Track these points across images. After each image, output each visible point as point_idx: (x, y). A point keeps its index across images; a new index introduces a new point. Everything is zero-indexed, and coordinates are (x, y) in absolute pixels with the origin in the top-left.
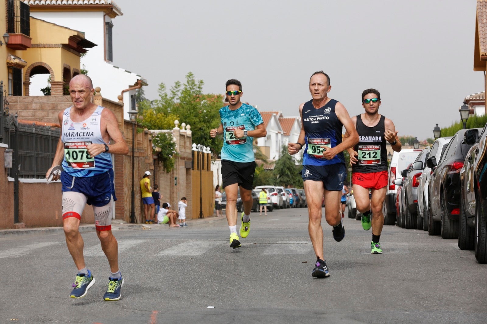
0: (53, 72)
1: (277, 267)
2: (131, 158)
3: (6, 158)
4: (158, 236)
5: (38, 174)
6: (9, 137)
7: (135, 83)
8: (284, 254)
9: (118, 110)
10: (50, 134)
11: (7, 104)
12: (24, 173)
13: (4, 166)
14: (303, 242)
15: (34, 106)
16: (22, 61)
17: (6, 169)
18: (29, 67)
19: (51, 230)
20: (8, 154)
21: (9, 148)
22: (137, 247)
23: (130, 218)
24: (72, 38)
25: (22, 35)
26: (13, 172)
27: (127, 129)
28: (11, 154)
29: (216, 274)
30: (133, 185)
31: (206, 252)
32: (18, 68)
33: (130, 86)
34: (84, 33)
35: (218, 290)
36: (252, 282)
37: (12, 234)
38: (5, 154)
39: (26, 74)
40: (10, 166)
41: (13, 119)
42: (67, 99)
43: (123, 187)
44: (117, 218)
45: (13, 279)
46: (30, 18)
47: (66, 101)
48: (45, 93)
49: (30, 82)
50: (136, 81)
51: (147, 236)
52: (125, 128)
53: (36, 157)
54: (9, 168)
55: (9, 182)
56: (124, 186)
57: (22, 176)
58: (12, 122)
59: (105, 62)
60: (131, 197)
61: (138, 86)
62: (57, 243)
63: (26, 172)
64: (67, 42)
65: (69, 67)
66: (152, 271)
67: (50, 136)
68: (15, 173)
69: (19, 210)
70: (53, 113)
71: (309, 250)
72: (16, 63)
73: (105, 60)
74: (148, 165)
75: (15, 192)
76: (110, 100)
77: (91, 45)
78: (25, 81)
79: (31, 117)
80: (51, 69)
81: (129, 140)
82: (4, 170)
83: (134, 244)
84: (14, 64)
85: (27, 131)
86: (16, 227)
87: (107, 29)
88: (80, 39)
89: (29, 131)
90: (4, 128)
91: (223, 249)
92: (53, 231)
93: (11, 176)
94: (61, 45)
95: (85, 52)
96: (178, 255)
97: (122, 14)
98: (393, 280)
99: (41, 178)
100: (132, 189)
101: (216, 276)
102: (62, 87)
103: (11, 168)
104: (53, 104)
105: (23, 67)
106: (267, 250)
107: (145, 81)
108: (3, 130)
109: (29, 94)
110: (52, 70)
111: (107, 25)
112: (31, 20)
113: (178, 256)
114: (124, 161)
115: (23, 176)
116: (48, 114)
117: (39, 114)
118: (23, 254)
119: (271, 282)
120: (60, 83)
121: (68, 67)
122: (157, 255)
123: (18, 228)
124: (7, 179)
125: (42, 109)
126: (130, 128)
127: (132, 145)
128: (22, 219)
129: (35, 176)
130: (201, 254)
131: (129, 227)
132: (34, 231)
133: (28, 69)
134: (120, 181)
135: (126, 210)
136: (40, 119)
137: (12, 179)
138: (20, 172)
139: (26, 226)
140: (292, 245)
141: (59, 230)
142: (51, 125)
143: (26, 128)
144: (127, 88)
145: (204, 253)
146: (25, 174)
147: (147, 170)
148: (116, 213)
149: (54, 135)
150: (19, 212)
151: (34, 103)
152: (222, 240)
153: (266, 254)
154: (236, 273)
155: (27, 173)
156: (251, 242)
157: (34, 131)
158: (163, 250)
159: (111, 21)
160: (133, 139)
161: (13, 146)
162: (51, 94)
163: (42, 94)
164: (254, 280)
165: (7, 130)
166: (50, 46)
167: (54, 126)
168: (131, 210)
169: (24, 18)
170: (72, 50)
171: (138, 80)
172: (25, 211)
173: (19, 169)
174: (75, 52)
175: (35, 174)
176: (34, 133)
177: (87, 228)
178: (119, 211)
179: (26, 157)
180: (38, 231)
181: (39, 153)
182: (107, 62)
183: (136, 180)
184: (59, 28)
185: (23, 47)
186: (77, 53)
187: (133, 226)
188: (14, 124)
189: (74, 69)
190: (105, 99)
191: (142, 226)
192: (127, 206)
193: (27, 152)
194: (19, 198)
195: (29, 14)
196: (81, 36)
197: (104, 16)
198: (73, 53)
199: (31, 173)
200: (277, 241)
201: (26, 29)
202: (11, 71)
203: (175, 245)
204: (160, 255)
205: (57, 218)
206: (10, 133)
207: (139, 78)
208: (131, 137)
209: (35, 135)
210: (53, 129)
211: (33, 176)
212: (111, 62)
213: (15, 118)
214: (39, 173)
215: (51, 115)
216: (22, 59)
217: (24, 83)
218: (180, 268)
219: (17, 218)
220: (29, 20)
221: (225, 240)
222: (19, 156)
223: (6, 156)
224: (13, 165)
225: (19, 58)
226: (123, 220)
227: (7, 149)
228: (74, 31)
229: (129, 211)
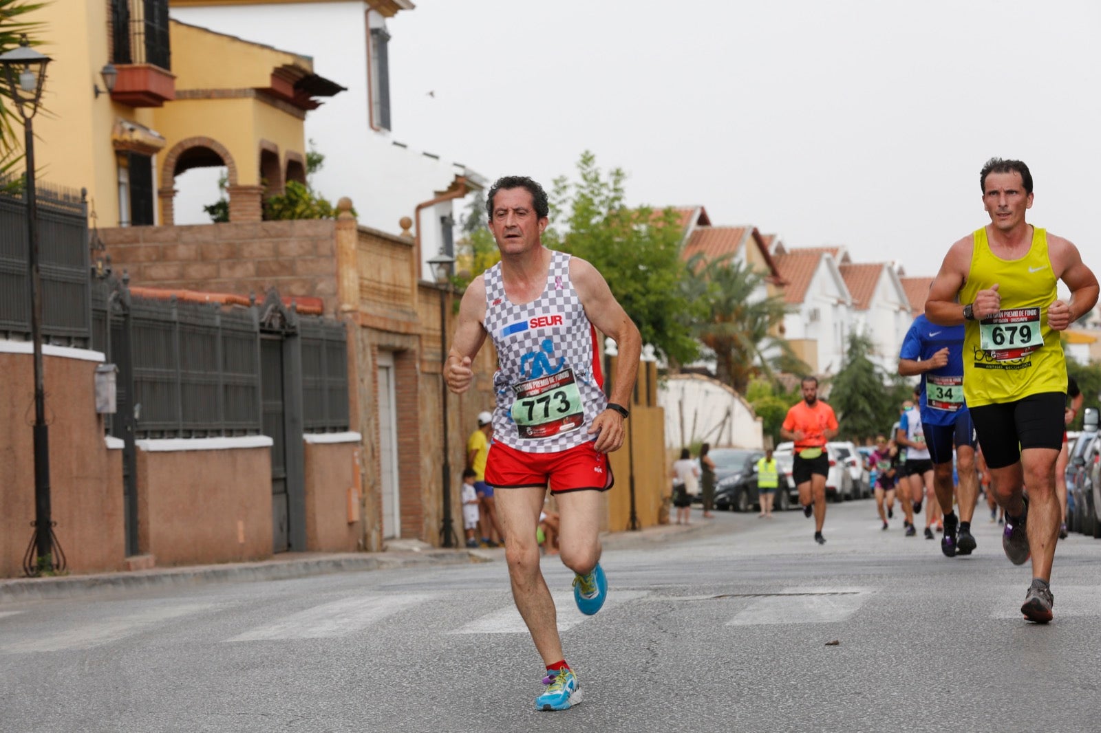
0: (233, 162)
1: (757, 659)
2: (438, 377)
3: (100, 389)
4: (478, 581)
5: (188, 428)
6: (106, 334)
7: (449, 184)
8: (786, 622)
9: (401, 255)
10: (218, 321)
11: (100, 248)
12: (148, 425)
13: (96, 409)
14: (849, 590)
15: (182, 251)
16: (151, 135)
17: (99, 416)
18: (172, 151)
19: (219, 572)
20: (103, 378)
21: (107, 362)
22: (409, 612)
23: (440, 534)
24: (281, 73)
25: (149, 68)
26: (121, 424)
27: (428, 302)
28: (112, 378)
29: (592, 680)
30: (445, 450)
31: (584, 623)
32: (143, 153)
33: (438, 193)
34: (310, 60)
35: (591, 722)
36: (682, 699)
37: (110, 586)
38: (97, 377)
39: (164, 170)
40: (112, 408)
41: (117, 288)
42: (267, 231)
43: (418, 453)
44: (405, 535)
45: (63, 706)
46: (172, 25)
47: (265, 237)
48: (214, 217)
49: (176, 187)
50: (452, 179)
51: (449, 583)
52: (420, 301)
53: (183, 384)
54: (108, 415)
55: (110, 451)
56: (422, 452)
57: (145, 434)
58: (114, 294)
59: (372, 132)
60: (441, 479)
61: (459, 192)
62: (209, 606)
63: (154, 423)
64: (266, 83)
65: (276, 147)
66: (428, 676)
67: (217, 328)
68: (126, 427)
69: (137, 523)
70: (231, 268)
71: (853, 611)
72: (137, 141)
73: (371, 126)
74: (486, 396)
75: (126, 477)
76: (377, 231)
77: (331, 89)
78: (163, 188)
79: (176, 279)
80: (227, 153)
81: (432, 332)
82: (94, 418)
83: (404, 606)
84: (132, 143)
85: (154, 316)
86: (132, 566)
87: (374, 46)
88: (301, 75)
89: (162, 317)
90: (94, 310)
91: (631, 613)
92: (225, 573)
93: (116, 435)
94: (253, 93)
95: (315, 105)
96: (507, 631)
97: (413, 7)
98: (1058, 688)
99: (197, 437)
100: (442, 458)
101: (593, 684)
102: (258, 198)
103: (114, 415)
104: (230, 244)
105: (156, 150)
106: (743, 614)
107: (475, 179)
108: (91, 317)
109: (172, 219)
110: (231, 158)
111: (375, 36)
112: (174, 31)
113: (508, 634)
114: (421, 386)
115: (149, 434)
116: (218, 271)
117: (195, 272)
118: (110, 640)
119: (735, 699)
120: (252, 188)
121: (271, 149)
122: (453, 632)
123: (138, 568)
124: (104, 442)
125: (203, 257)
126: (435, 301)
127: (439, 345)
128: (148, 545)
129: (181, 433)
130: (568, 628)
131: (433, 559)
132: (173, 576)
133: (168, 156)
134: (411, 440)
135: (428, 515)
136: (197, 284)
137: (116, 443)
138: (139, 423)
139: (159, 563)
140: (814, 598)
141: (241, 570)
142: (221, 297)
143: (153, 308)
144: (430, 197)
145: (577, 626)
146: (154, 428)
147: (483, 410)
148: (403, 522)
149: (228, 326)
150: (139, 526)
151: (185, 244)
152: (639, 589)
153: (736, 622)
154: (646, 676)
155: (160, 424)
156: (711, 593)
157: (175, 316)
158: (473, 618)
159: (385, 27)
160: (443, 330)
161: (119, 356)
162: (231, 218)
163: (207, 219)
164: (691, 692)
165: (100, 317)
166: (223, 94)
167: (229, 302)
168: (441, 513)
169: (153, 22)
170: (281, 103)
171: (457, 176)
172: (155, 524)
173: (137, 415)
174: (289, 107)
175: (181, 427)
176: (175, 322)
177: (318, 563)
178: (411, 518)
179: (153, 384)
180: (184, 575)
181: (190, 372)
182: (377, 130)
183: (453, 434)
184: (245, 47)
185: (156, 100)
186: (295, 110)
187: (443, 555)
188: (119, 300)
189: (288, 153)
190: (365, 227)
191: (470, 555)
192: (432, 505)
193: (158, 370)
194: (139, 490)
195: (167, 13)
196: (304, 65)
197: (367, 12)
198: (284, 110)
199: (171, 425)
200: (782, 587)
201: (160, 52)
202: (124, 162)
203: (510, 605)
204: (463, 632)
205: (241, 539)
206: (109, 323)
207: (461, 172)
208: (437, 325)
209: (178, 326)
210: (227, 309)
211: (174, 434)
212: (385, 131)
213: (122, 285)
214: (190, 425)
215: (225, 272)
216: (153, 132)
217: (161, 193)
218: (503, 666)
219: (135, 542)
220: (167, 27)
221: (644, 589)
222: (136, 382)
223: (100, 383)
224: (120, 403)
225: (146, 129)
226: (420, 540)
227: (101, 366)
228: (285, 53)
229: (438, 516)
